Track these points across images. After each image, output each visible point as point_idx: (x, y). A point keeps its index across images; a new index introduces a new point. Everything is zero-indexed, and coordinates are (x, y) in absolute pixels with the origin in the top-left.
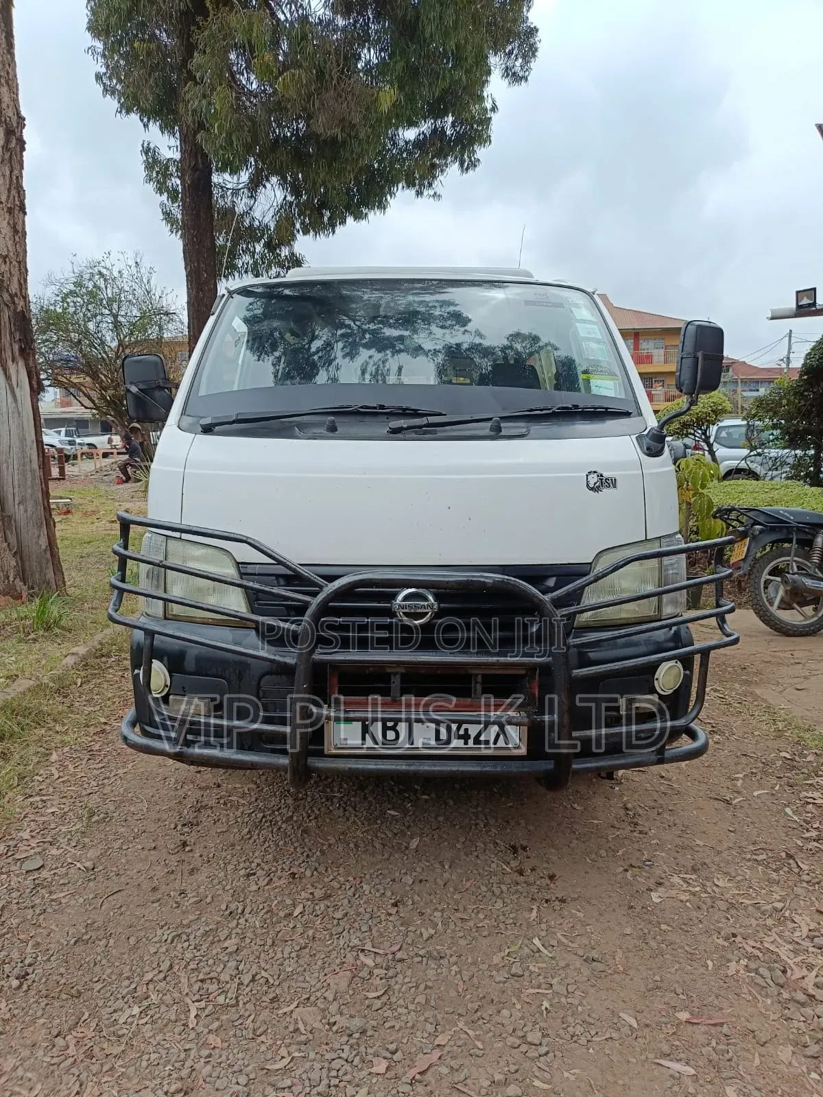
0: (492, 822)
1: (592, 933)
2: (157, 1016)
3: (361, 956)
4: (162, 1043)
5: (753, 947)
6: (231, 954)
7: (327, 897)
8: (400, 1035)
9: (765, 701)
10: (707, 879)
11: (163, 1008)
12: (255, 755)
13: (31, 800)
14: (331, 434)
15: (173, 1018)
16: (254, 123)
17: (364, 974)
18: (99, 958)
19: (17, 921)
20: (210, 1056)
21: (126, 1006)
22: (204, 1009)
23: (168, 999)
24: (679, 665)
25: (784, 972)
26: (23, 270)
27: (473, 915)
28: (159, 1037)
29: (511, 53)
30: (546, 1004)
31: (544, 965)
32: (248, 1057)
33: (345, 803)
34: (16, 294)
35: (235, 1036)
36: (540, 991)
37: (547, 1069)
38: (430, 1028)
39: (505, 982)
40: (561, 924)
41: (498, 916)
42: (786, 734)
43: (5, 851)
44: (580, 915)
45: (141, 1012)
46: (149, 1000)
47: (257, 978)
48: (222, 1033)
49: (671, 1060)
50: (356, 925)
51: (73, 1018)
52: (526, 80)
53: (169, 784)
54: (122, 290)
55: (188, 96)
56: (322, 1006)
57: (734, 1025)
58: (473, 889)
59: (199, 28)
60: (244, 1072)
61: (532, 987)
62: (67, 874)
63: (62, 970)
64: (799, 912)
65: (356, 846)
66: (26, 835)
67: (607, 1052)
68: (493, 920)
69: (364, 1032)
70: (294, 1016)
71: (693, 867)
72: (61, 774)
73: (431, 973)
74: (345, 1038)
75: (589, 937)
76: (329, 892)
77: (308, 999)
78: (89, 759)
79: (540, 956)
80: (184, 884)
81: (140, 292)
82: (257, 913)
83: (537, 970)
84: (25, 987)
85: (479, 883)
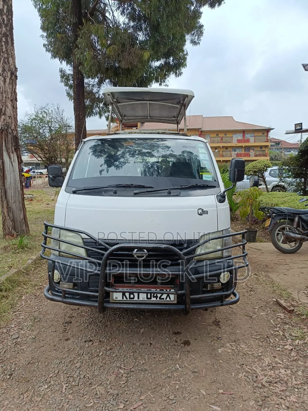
0: (169, 323)
1: (197, 363)
2: (53, 389)
3: (120, 370)
4: (54, 397)
5: (249, 369)
6: (78, 368)
7: (111, 349)
8: (129, 396)
9: (272, 279)
10: (238, 344)
11: (55, 386)
12: (87, 302)
13: (15, 313)
14: (115, 195)
15: (58, 389)
16: (99, 63)
17: (120, 376)
18: (35, 369)
19: (9, 356)
20: (69, 402)
21: (43, 385)
22: (68, 386)
23: (57, 383)
24: (229, 273)
25: (257, 377)
26: (16, 121)
27: (158, 356)
28: (53, 395)
29: (194, 34)
30: (177, 387)
31: (179, 374)
32: (80, 402)
33: (120, 316)
34: (13, 129)
35: (77, 395)
36: (176, 382)
37: (174, 408)
38: (139, 394)
39: (165, 379)
40: (187, 360)
41: (166, 357)
42: (276, 292)
43: (6, 332)
44: (194, 357)
45: (48, 387)
46: (51, 383)
47: (85, 376)
48: (73, 394)
49: (214, 406)
50: (119, 359)
51: (26, 389)
52: (199, 44)
53: (62, 308)
54: (52, 118)
55: (76, 53)
56: (105, 386)
57: (237, 394)
58: (160, 347)
59: (80, 29)
60: (79, 407)
61: (174, 381)
62: (26, 340)
63: (23, 373)
64: (267, 356)
65: (123, 331)
66: (13, 326)
67: (194, 402)
68: (165, 358)
69: (118, 395)
70: (96, 389)
71: (234, 340)
72: (26, 304)
73: (142, 376)
74: (112, 397)
75: (195, 364)
76: (112, 347)
77: (101, 384)
78: (35, 299)
79: (178, 370)
80: (64, 344)
81: (59, 119)
82: (87, 354)
83: (176, 375)
84: (11, 378)
85: (161, 345)
